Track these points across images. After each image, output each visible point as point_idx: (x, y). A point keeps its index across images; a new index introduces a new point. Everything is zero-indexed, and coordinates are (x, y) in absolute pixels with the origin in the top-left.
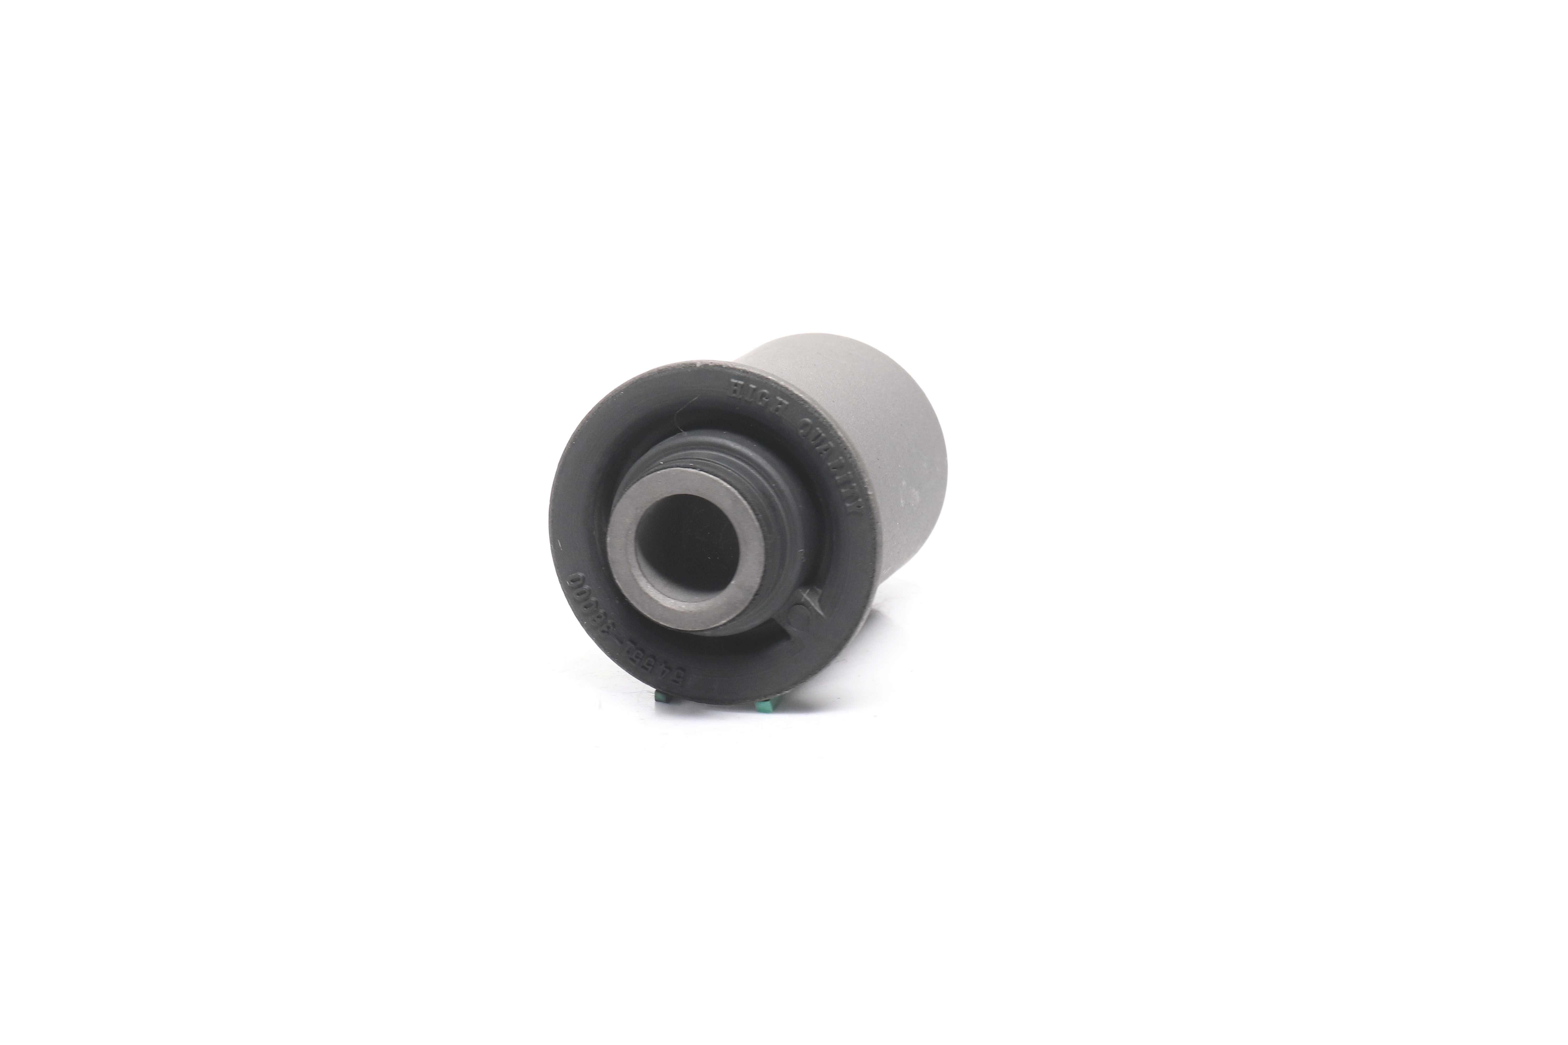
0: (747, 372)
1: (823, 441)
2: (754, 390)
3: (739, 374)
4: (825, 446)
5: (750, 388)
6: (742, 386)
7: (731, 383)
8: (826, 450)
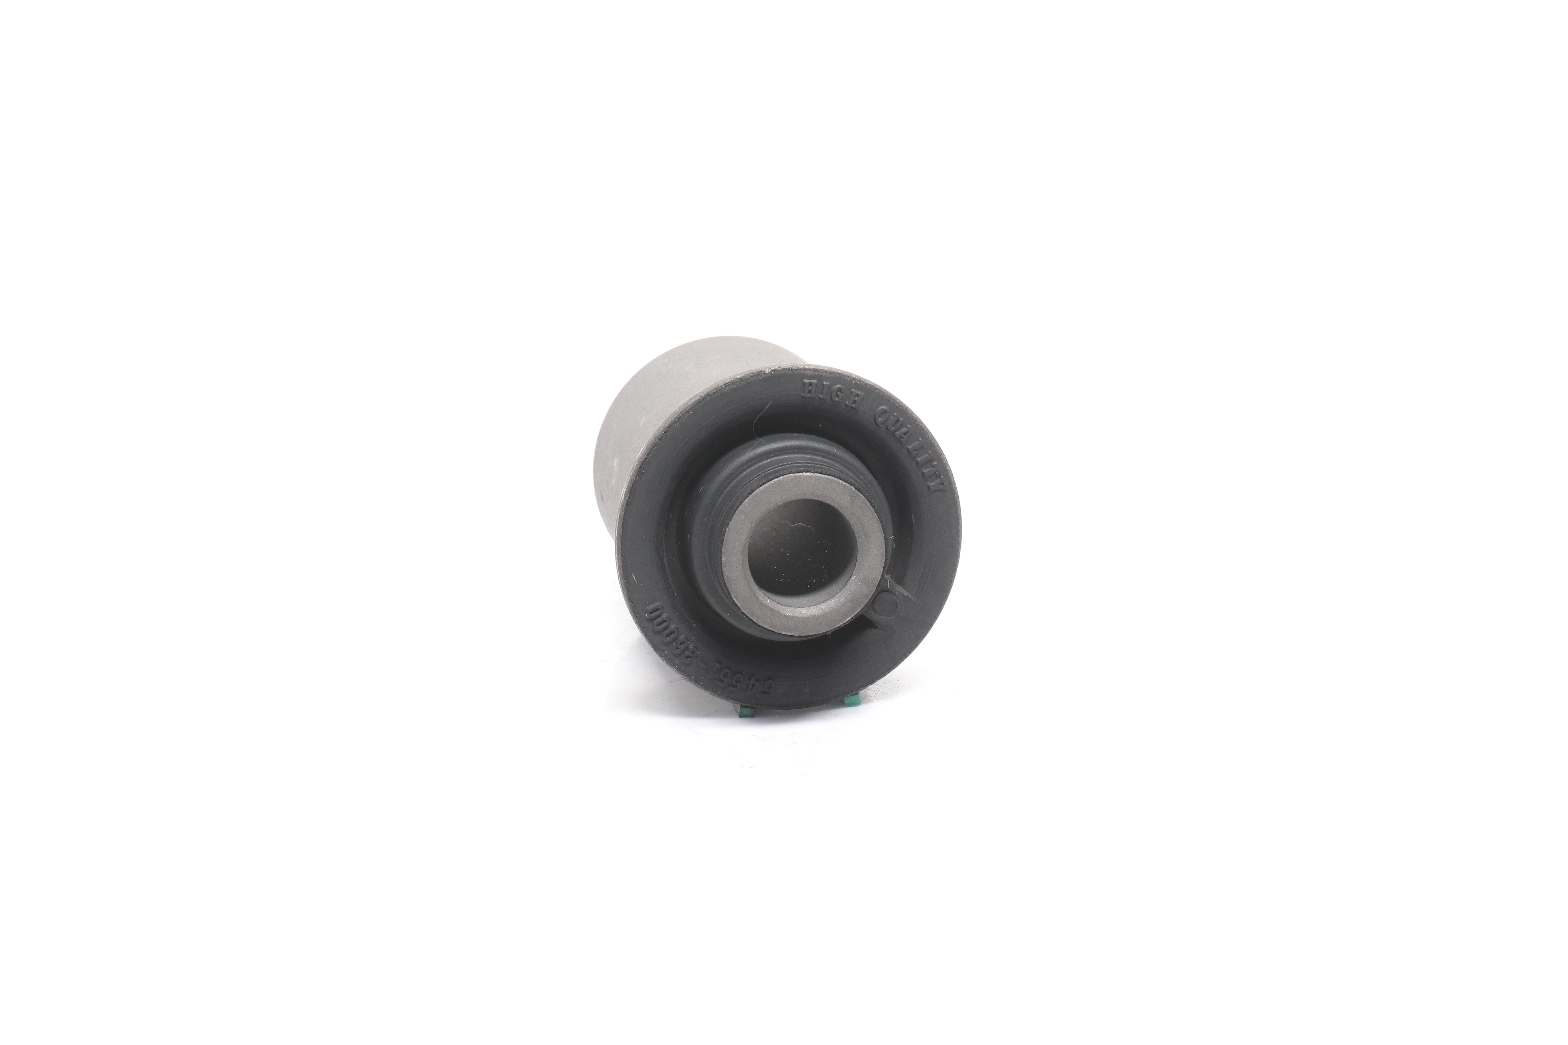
0: (818, 371)
1: (902, 425)
2: (829, 387)
3: (811, 373)
4: (904, 430)
5: (823, 385)
6: (816, 385)
7: (804, 384)
8: (905, 434)
